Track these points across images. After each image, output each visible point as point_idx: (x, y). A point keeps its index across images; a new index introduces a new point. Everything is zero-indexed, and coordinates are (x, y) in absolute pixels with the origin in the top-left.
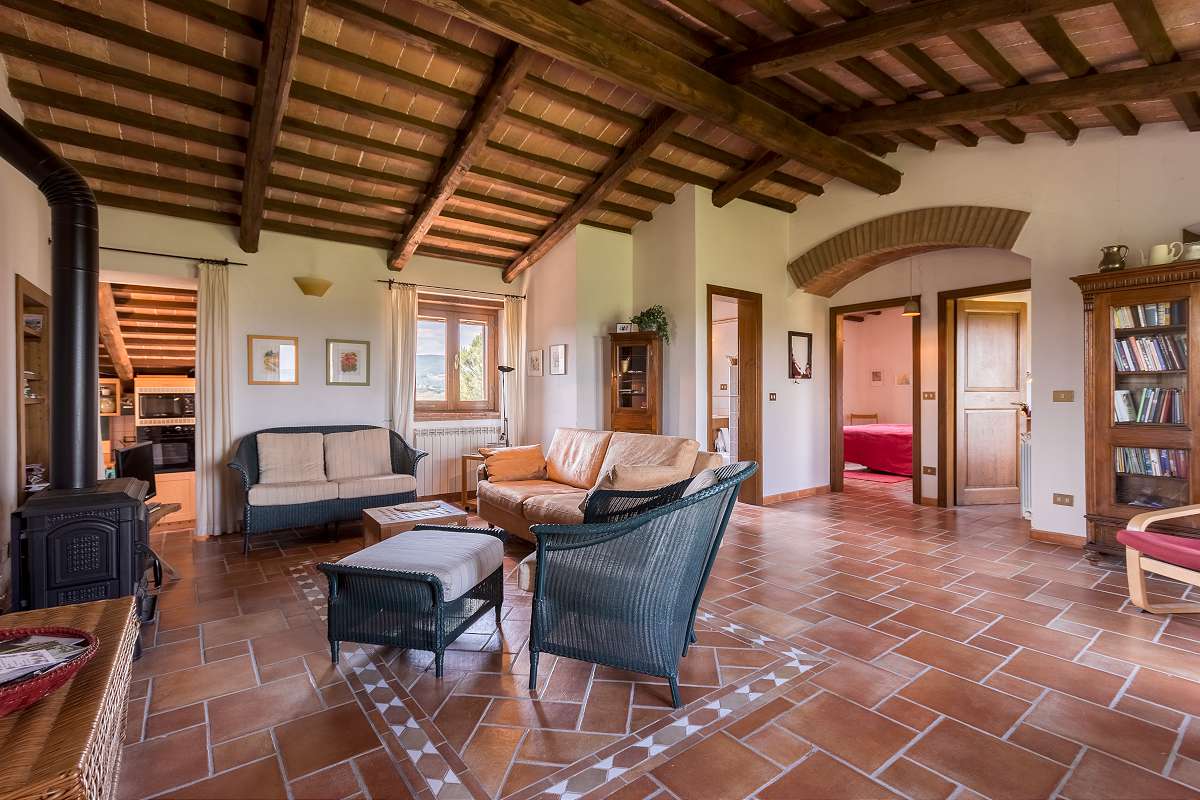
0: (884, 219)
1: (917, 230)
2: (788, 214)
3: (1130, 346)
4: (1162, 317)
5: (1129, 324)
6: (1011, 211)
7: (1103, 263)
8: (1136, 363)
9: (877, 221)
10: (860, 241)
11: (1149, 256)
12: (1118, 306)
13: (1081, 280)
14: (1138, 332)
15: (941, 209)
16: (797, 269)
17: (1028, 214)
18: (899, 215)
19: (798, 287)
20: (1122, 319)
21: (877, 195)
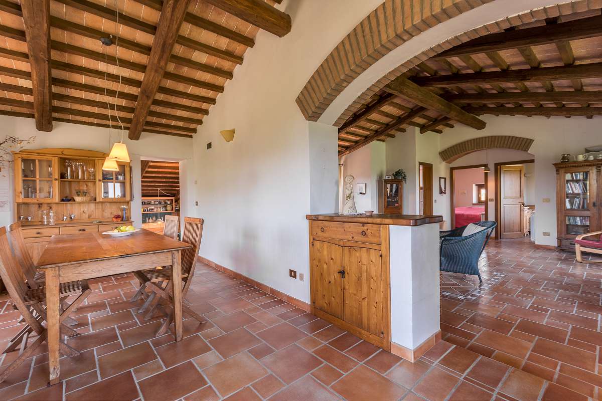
0: (479, 138)
1: (493, 143)
2: (439, 134)
3: (571, 185)
4: (580, 176)
5: (570, 179)
6: (528, 139)
7: (562, 159)
8: (572, 190)
9: (477, 139)
10: (470, 146)
11: (576, 158)
12: (567, 173)
13: (555, 165)
14: (573, 181)
15: (502, 137)
16: (443, 154)
17: (534, 140)
18: (486, 137)
19: (444, 161)
20: (568, 177)
21: (476, 130)
